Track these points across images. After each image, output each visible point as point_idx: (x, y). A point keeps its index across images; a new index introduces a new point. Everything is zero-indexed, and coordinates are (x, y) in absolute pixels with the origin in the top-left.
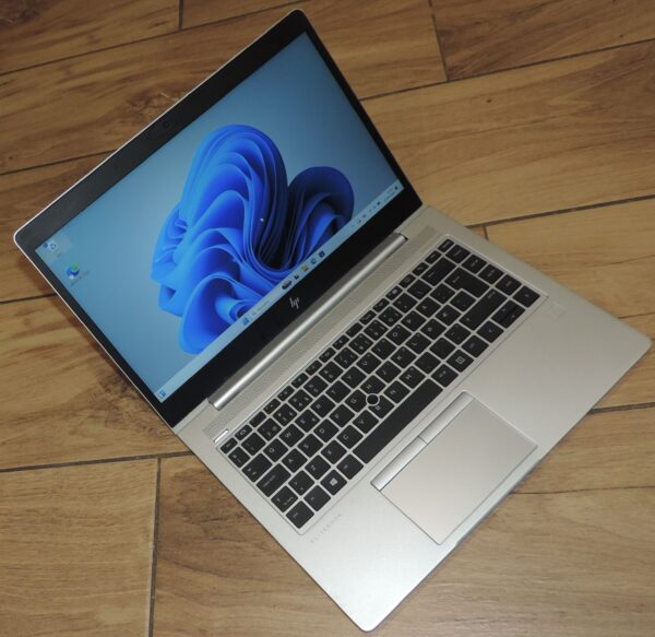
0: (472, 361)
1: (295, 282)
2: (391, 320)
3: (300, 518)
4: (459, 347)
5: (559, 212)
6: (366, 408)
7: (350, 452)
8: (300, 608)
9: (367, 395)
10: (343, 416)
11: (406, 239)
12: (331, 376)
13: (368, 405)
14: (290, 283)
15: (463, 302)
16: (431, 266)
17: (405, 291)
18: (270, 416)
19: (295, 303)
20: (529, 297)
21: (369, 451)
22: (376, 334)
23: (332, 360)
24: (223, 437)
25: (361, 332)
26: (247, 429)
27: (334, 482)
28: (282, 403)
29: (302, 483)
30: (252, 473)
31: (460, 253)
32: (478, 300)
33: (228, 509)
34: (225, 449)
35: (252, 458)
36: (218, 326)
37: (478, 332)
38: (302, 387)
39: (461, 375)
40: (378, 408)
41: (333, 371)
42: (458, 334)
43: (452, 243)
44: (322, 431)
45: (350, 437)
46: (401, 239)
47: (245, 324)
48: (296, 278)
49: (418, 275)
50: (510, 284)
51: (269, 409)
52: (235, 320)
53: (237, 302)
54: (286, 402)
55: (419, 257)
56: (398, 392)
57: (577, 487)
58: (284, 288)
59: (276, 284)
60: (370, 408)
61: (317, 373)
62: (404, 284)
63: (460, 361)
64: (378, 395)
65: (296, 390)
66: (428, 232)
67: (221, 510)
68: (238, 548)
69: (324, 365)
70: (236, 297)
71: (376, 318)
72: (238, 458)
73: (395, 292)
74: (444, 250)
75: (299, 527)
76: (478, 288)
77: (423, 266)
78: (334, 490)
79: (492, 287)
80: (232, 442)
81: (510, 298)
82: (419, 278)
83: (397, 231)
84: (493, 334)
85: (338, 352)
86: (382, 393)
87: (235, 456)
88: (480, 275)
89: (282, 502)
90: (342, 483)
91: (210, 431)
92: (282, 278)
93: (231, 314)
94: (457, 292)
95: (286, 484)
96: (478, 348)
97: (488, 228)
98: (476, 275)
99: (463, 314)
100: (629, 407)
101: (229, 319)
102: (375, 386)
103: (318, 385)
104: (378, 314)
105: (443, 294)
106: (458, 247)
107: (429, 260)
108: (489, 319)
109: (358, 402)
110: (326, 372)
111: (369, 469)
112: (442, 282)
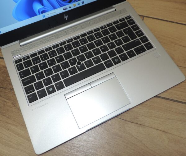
0: (121, 62)
1: (69, 9)
2: (98, 36)
3: (32, 99)
4: (118, 55)
5: (170, 22)
6: (75, 66)
7: (62, 80)
8: (18, 134)
9: (78, 61)
10: (66, 65)
11: (116, 10)
12: (68, 49)
13: (77, 64)
14: (67, 9)
15: (126, 39)
16: (120, 23)
17: (107, 28)
18: (39, 55)
19: (66, 17)
20: (150, 46)
21: (69, 82)
22: (91, 39)
23: (71, 43)
24: (18, 57)
25: (86, 37)
26: (28, 57)
27: (51, 89)
28: (46, 52)
29: (39, 85)
30: (22, 75)
31: (132, 22)
32: (131, 41)
33: (8, 85)
34: (16, 62)
35: (25, 69)
36: (32, 14)
37: (127, 52)
38: (55, 49)
39: (115, 66)
40: (80, 67)
41: (69, 47)
42: (120, 51)
43: (131, 17)
44: (55, 68)
45: (65, 74)
46: (114, 9)
47: (43, 17)
48: (70, 8)
49: (114, 24)
50: (145, 39)
51: (39, 53)
52: (40, 14)
53: (42, 7)
54: (47, 52)
55: (117, 18)
56: (89, 64)
57: (139, 123)
58: (64, 9)
59: (61, 6)
60: (77, 66)
61: (63, 46)
62: (108, 25)
63: (116, 60)
64: (82, 62)
65: (53, 49)
66: (124, 11)
67: (6, 85)
68: (5, 102)
69: (67, 44)
70: (43, 5)
71: (93, 34)
72: (19, 67)
73: (104, 27)
74: (127, 19)
75: (30, 103)
76: (133, 37)
77: (117, 22)
78: (50, 93)
79: (138, 38)
80: (20, 60)
81: (143, 44)
82: (114, 25)
83: (114, 6)
84: (132, 55)
85: (74, 41)
86: (83, 62)
87: (18, 66)
88: (135, 32)
89: (28, 90)
90: (54, 91)
91: (14, 53)
92: (64, 5)
93: (39, 11)
94: (125, 35)
95: (33, 84)
96: (124, 58)
97: (144, 18)
98: (134, 32)
99: (124, 44)
100: (168, 99)
101: (37, 13)
102: (82, 58)
103: (62, 50)
104: (95, 33)
105: (120, 34)
106: (132, 20)
107: (120, 20)
108: (133, 49)
109: (73, 62)
110: (66, 47)
111: (66, 89)
112: (122, 30)
